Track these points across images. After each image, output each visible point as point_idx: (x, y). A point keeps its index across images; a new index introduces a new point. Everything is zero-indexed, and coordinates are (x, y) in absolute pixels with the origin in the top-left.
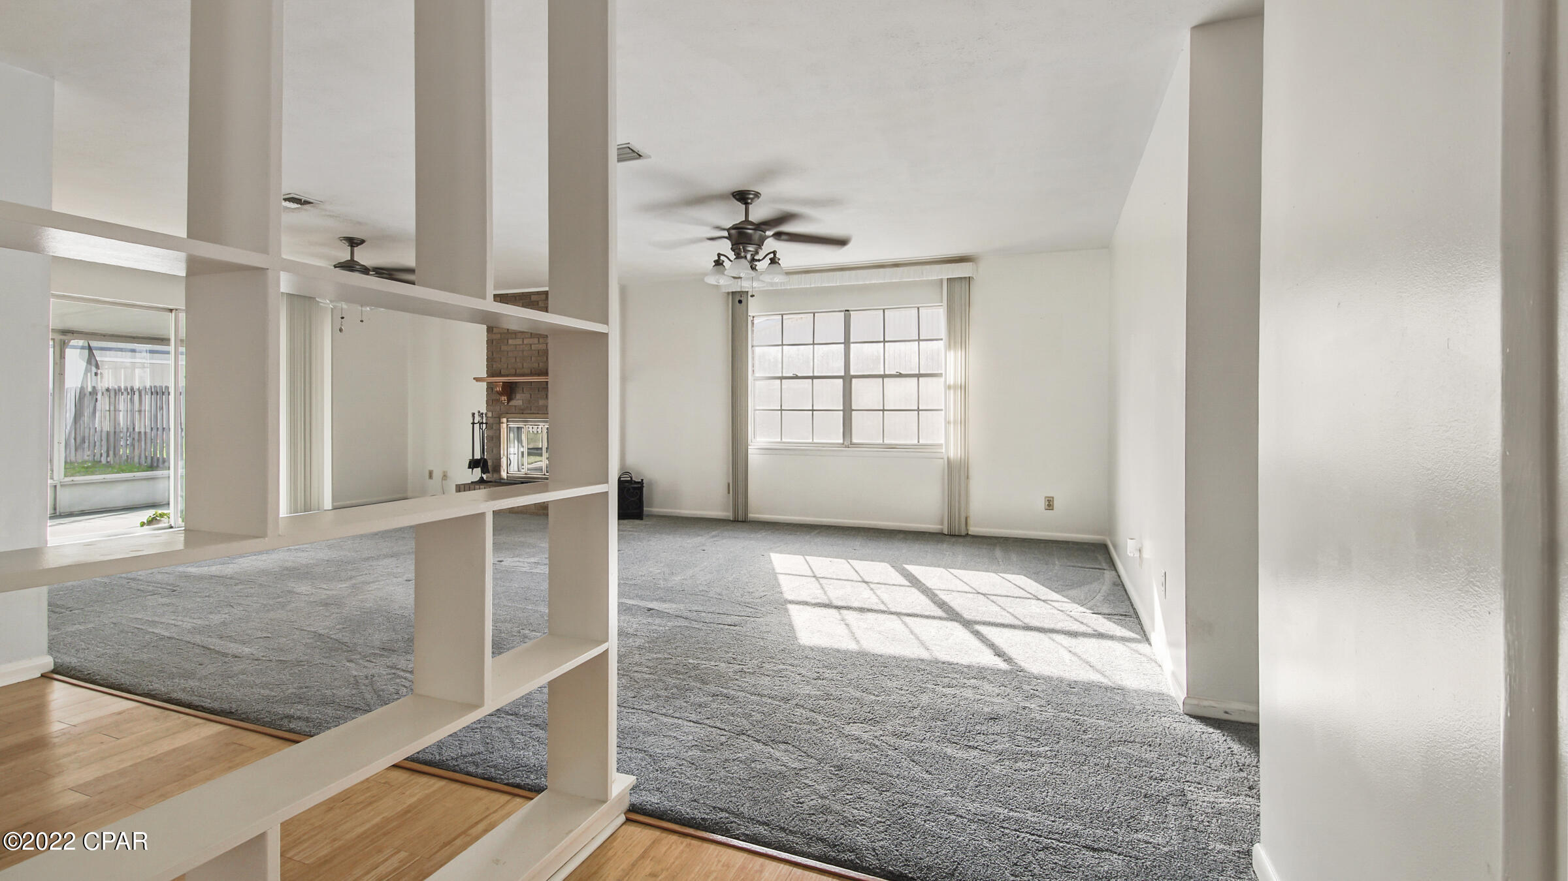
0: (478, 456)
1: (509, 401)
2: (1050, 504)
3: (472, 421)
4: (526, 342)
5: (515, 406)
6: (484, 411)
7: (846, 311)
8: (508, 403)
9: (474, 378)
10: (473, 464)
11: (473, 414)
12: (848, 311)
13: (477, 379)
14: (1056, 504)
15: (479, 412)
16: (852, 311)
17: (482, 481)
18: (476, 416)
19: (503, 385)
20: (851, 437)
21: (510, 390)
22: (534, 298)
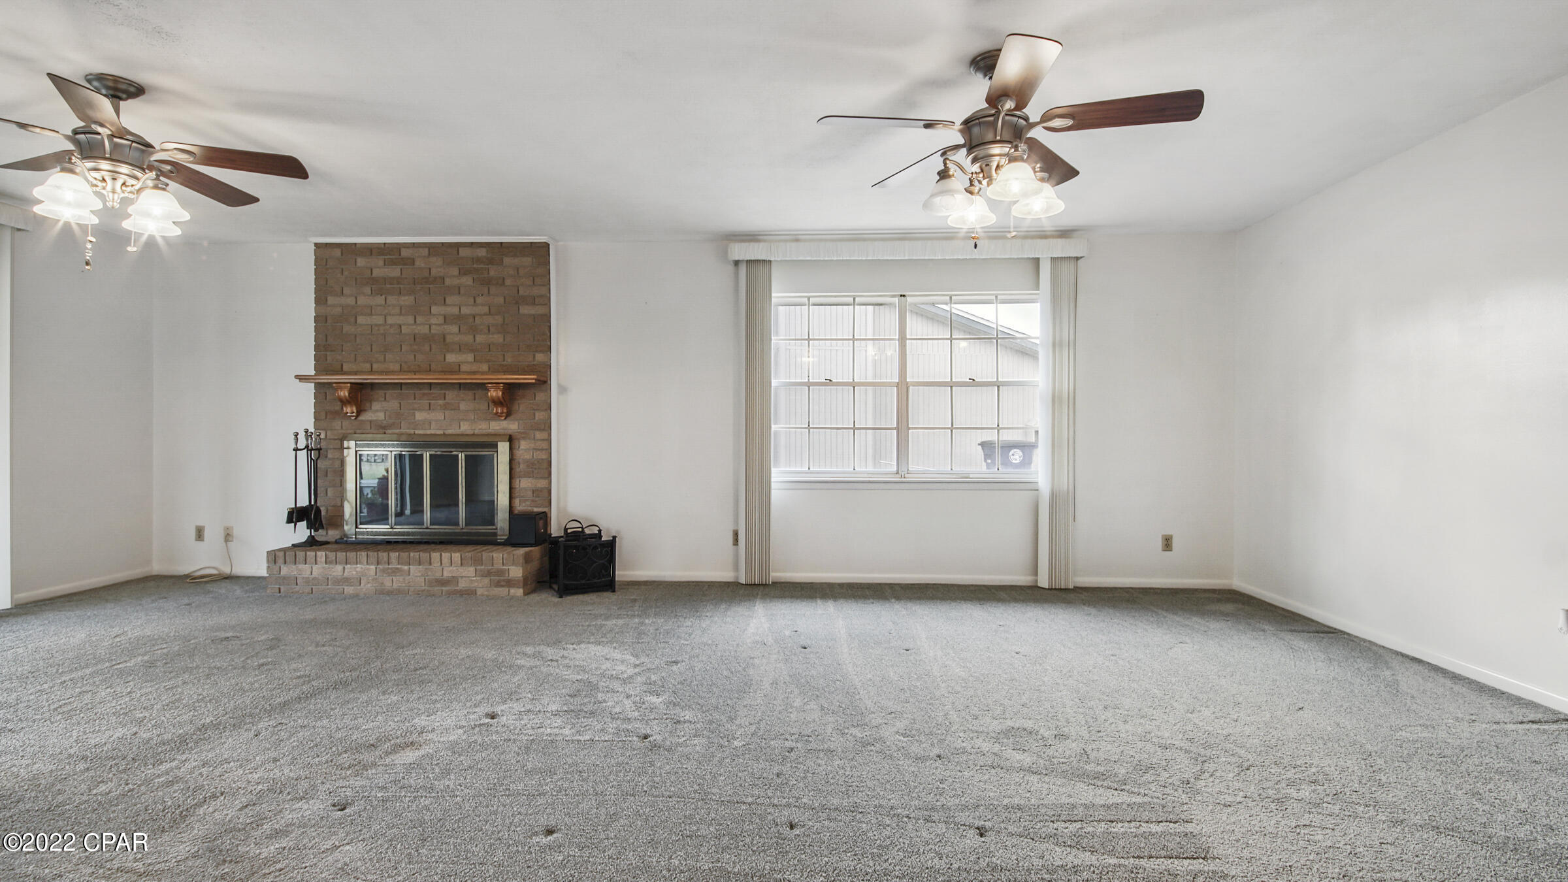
0: (303, 502)
1: (359, 413)
2: (1167, 543)
3: (294, 446)
4: (390, 320)
5: (371, 422)
6: (312, 429)
7: (901, 296)
8: (357, 416)
9: (297, 377)
10: (296, 515)
11: (296, 435)
12: (904, 296)
13: (302, 378)
14: (1175, 544)
15: (307, 431)
16: (909, 296)
17: (311, 543)
18: (302, 437)
19: (351, 388)
20: (908, 463)
21: (361, 394)
22: (405, 253)
